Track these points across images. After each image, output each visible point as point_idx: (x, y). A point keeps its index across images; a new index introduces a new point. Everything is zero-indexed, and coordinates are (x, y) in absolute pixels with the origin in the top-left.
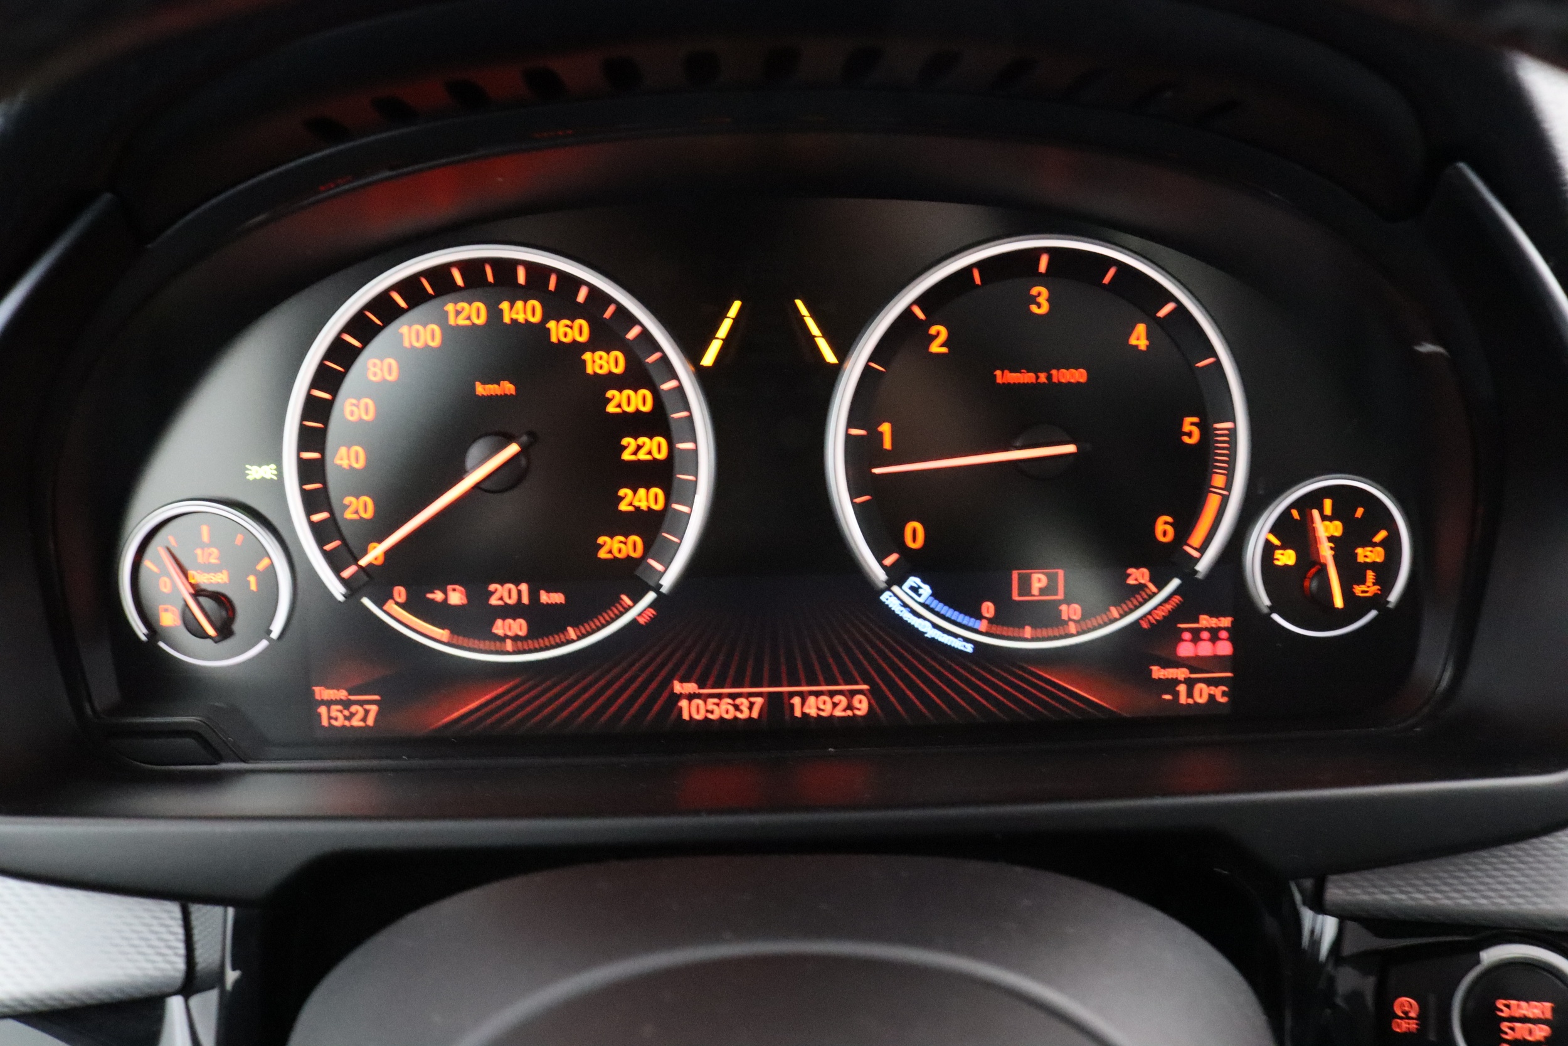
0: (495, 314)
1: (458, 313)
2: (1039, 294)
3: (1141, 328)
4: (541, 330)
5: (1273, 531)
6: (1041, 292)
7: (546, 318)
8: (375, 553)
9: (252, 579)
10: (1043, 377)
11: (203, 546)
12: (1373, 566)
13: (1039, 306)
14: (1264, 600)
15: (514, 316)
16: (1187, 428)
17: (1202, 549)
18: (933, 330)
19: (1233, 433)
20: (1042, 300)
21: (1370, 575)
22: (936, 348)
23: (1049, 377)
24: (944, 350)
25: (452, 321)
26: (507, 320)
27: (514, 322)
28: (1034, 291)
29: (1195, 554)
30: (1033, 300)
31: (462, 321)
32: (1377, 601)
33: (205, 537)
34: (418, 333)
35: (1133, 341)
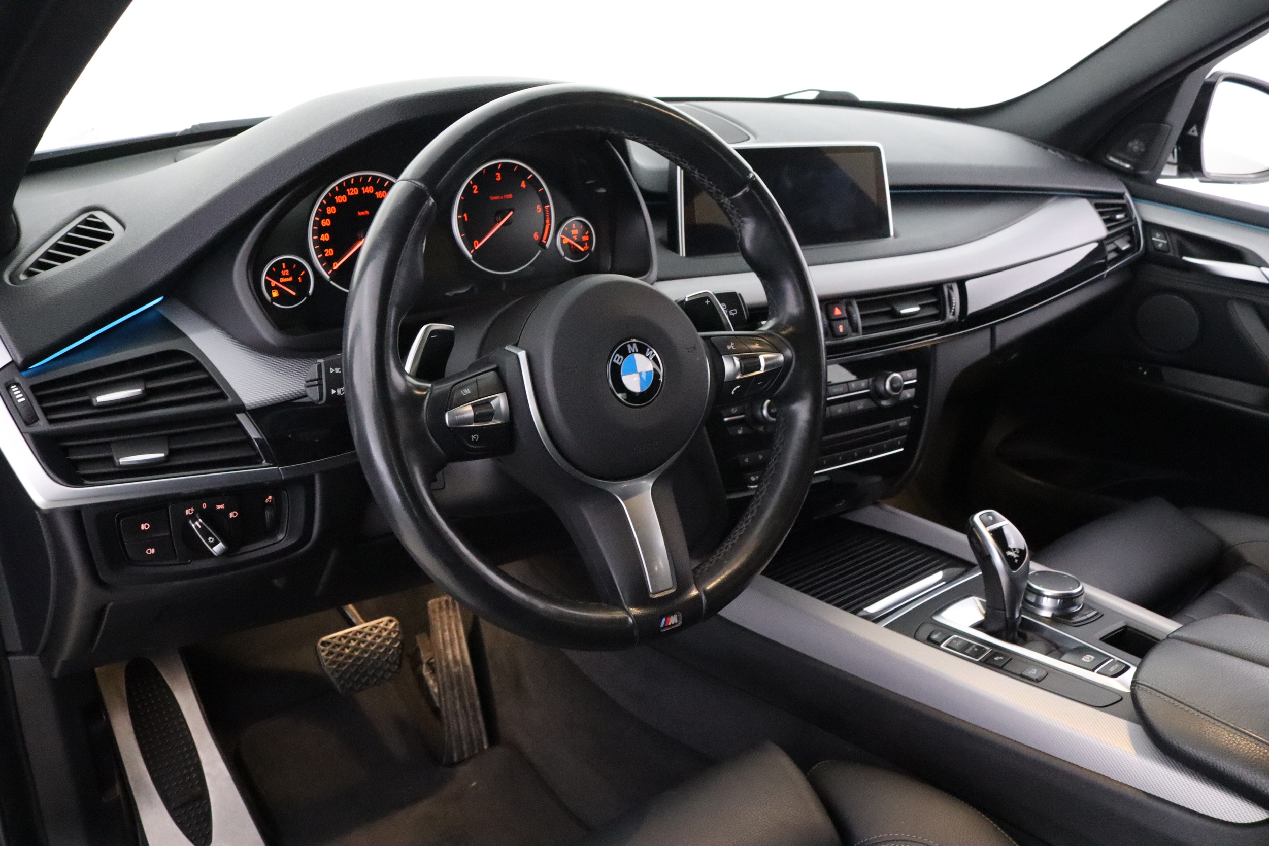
0: (360, 191)
1: (350, 192)
2: (498, 175)
3: (523, 182)
4: (373, 194)
5: (562, 234)
6: (498, 174)
7: (374, 192)
8: (336, 266)
9: (300, 278)
10: (502, 197)
11: (284, 270)
12: (586, 241)
13: (498, 178)
14: (563, 253)
15: (366, 191)
16: (538, 208)
17: (547, 240)
18: (474, 187)
19: (549, 208)
20: (499, 176)
21: (586, 244)
22: (475, 192)
23: (503, 197)
24: (477, 192)
25: (349, 194)
26: (364, 193)
27: (366, 193)
28: (497, 174)
29: (545, 242)
30: (497, 176)
31: (352, 194)
32: (589, 250)
33: (284, 267)
34: (340, 200)
35: (522, 186)
